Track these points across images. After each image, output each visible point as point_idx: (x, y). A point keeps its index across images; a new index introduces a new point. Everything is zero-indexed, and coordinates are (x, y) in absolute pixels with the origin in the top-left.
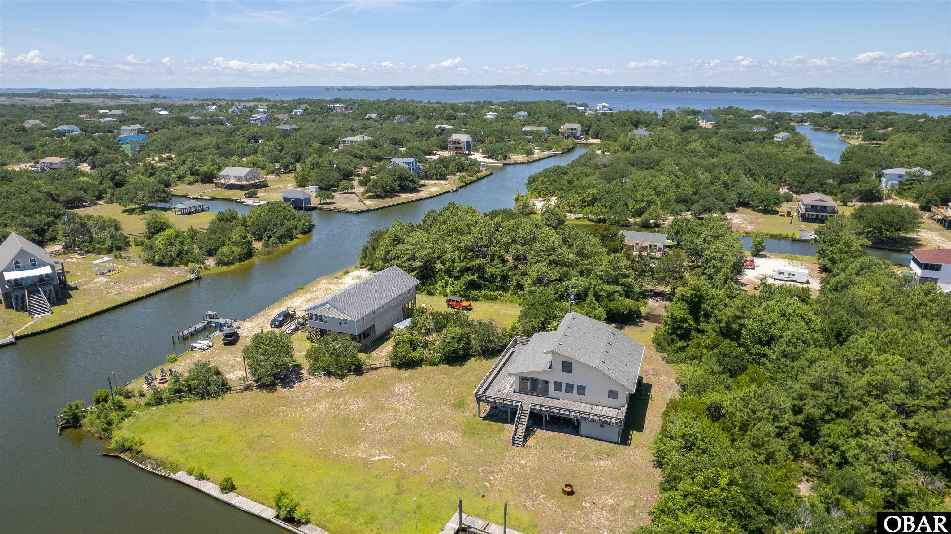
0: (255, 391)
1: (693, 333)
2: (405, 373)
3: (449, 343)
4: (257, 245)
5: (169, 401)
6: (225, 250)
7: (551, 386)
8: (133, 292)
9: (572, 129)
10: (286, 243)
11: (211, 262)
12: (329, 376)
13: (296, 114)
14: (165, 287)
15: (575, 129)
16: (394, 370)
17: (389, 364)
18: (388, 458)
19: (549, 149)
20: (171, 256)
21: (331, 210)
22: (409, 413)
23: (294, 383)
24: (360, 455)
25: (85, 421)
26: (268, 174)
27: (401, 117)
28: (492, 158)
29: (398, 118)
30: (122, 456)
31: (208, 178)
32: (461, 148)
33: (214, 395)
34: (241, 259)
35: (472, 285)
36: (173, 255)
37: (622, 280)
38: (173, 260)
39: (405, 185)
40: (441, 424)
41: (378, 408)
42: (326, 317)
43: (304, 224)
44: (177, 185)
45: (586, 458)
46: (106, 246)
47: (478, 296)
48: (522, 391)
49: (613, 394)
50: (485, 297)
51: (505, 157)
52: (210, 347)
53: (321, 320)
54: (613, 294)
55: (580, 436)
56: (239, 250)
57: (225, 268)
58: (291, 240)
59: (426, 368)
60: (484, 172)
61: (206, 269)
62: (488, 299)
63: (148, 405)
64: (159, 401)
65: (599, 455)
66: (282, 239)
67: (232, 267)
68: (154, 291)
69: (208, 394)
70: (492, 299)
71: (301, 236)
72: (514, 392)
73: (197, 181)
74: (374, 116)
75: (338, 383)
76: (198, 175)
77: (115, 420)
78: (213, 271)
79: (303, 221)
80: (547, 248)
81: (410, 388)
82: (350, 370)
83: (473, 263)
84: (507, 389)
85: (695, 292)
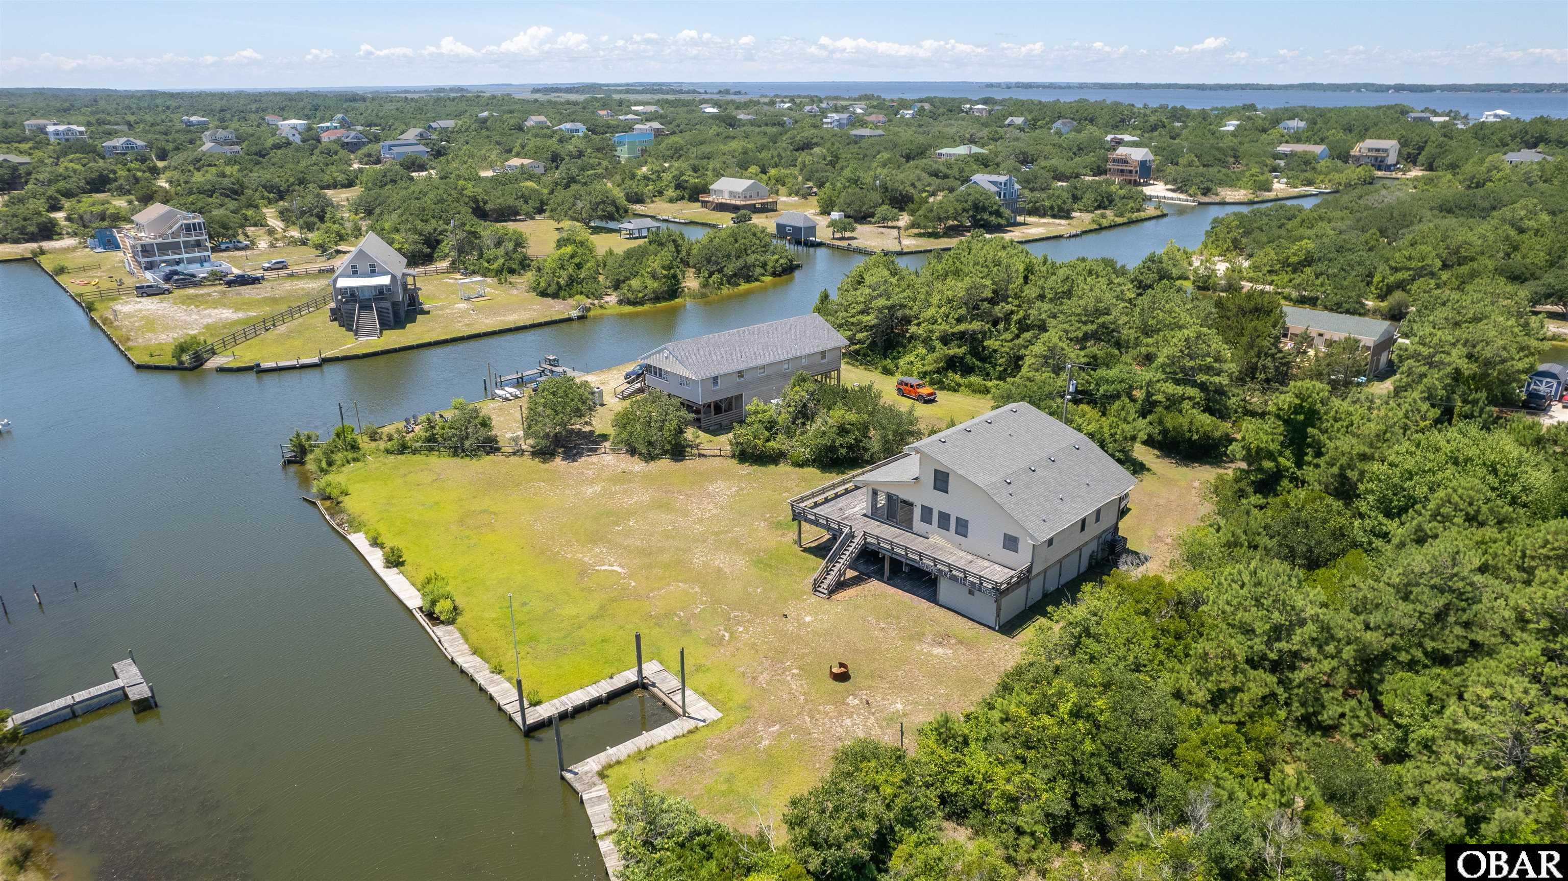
0: (525, 458)
1: (1285, 483)
2: (746, 469)
3: (824, 433)
4: (691, 282)
5: (415, 452)
6: (635, 283)
7: (917, 513)
8: (486, 325)
9: (1378, 150)
10: (739, 285)
11: (612, 299)
12: (633, 455)
13: (902, 117)
14: (528, 323)
15: (1385, 150)
16: (734, 462)
17: (729, 454)
18: (619, 569)
20: (558, 283)
21: (843, 249)
22: (701, 521)
23: (581, 454)
24: (586, 559)
25: (310, 457)
26: (790, 195)
27: (1064, 124)
28: (1182, 192)
29: (1059, 124)
30: (319, 503)
31: (695, 194)
32: (1131, 172)
33: (473, 453)
34: (657, 298)
35: (952, 364)
36: (562, 282)
38: (560, 287)
39: (982, 219)
40: (735, 545)
41: (665, 506)
42: (666, 372)
43: (777, 261)
44: (653, 202)
45: (919, 637)
46: (495, 266)
47: (959, 385)
48: (874, 514)
49: (1011, 543)
50: (970, 386)
51: (1206, 192)
52: (516, 397)
53: (660, 375)
54: (1180, 403)
55: (937, 603)
56: (656, 285)
57: (628, 309)
58: (748, 282)
59: (784, 468)
60: (1151, 211)
61: (601, 307)
62: (974, 391)
63: (388, 452)
64: (403, 449)
65: (942, 639)
66: (733, 280)
67: (639, 308)
68: (512, 326)
69: (463, 451)
70: (980, 392)
71: (768, 279)
72: (865, 515)
73: (683, 198)
74: (1019, 120)
75: (637, 466)
76: (685, 189)
77: (339, 463)
78: (608, 312)
79: (776, 257)
81: (734, 489)
82: (665, 452)
83: (962, 327)
84: (857, 509)
85: (1297, 401)
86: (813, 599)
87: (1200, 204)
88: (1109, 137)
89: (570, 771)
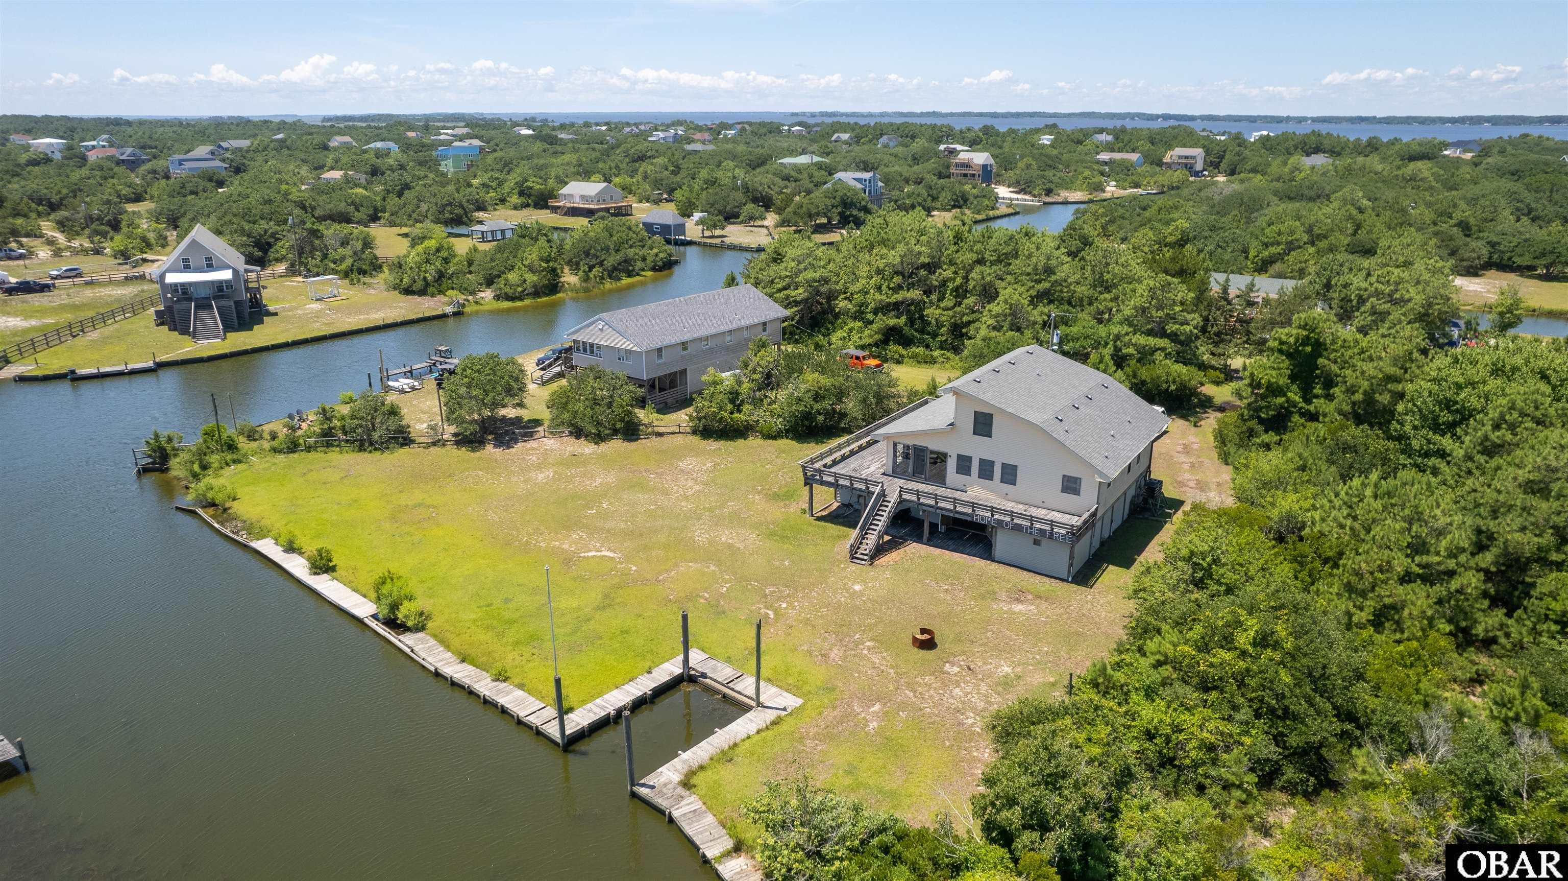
0: (448, 448)
2: (712, 445)
3: (800, 399)
4: (570, 278)
5: (309, 449)
6: (512, 277)
7: (952, 464)
8: (349, 323)
9: (1187, 157)
10: (620, 279)
11: (487, 295)
12: (578, 437)
13: (725, 136)
14: (399, 320)
15: (1193, 158)
16: (696, 440)
17: (688, 430)
18: (611, 555)
19: (1137, 185)
20: (425, 279)
21: (716, 246)
22: (686, 498)
23: (516, 442)
24: (565, 546)
25: (174, 462)
26: (640, 201)
27: (890, 140)
28: (1025, 193)
29: (884, 139)
30: (200, 511)
31: (542, 201)
32: (973, 175)
33: (382, 446)
34: (536, 294)
35: (891, 335)
36: (429, 278)
37: (1171, 327)
38: (427, 284)
39: (851, 215)
40: (736, 520)
41: (637, 486)
42: (599, 346)
43: (657, 255)
44: (495, 210)
45: (992, 596)
46: (343, 267)
47: (902, 356)
48: (896, 472)
49: (1071, 485)
50: (914, 357)
51: (1049, 192)
52: (413, 388)
53: (592, 352)
55: (993, 560)
56: (535, 278)
57: (507, 304)
58: (629, 276)
59: (754, 442)
60: (1003, 210)
61: (476, 303)
62: (919, 362)
63: (275, 450)
64: (293, 447)
65: (1019, 596)
66: (613, 273)
67: (519, 304)
68: (381, 323)
69: (371, 444)
70: (926, 362)
71: (649, 273)
72: (884, 474)
73: (527, 205)
74: (845, 136)
75: (586, 448)
76: (529, 196)
77: (216, 465)
78: (486, 308)
79: (655, 251)
80: (1035, 269)
81: (709, 465)
82: (615, 432)
83: (899, 296)
84: (872, 469)
85: (1305, 333)
86: (853, 567)
87: (1045, 203)
88: (942, 147)
89: (643, 785)
